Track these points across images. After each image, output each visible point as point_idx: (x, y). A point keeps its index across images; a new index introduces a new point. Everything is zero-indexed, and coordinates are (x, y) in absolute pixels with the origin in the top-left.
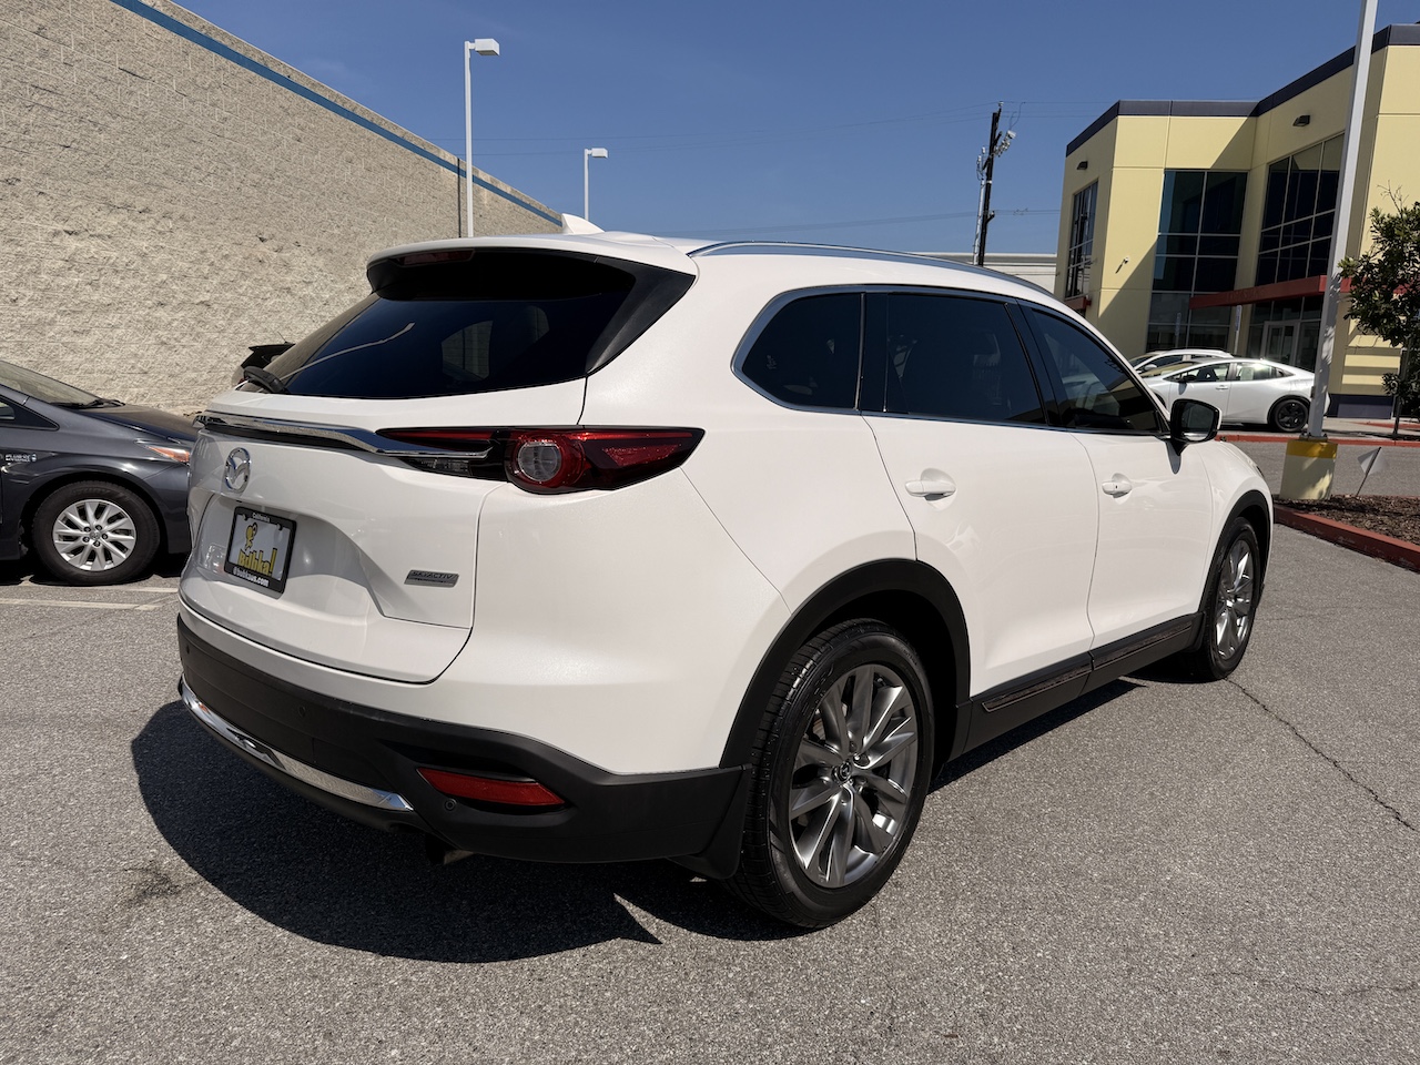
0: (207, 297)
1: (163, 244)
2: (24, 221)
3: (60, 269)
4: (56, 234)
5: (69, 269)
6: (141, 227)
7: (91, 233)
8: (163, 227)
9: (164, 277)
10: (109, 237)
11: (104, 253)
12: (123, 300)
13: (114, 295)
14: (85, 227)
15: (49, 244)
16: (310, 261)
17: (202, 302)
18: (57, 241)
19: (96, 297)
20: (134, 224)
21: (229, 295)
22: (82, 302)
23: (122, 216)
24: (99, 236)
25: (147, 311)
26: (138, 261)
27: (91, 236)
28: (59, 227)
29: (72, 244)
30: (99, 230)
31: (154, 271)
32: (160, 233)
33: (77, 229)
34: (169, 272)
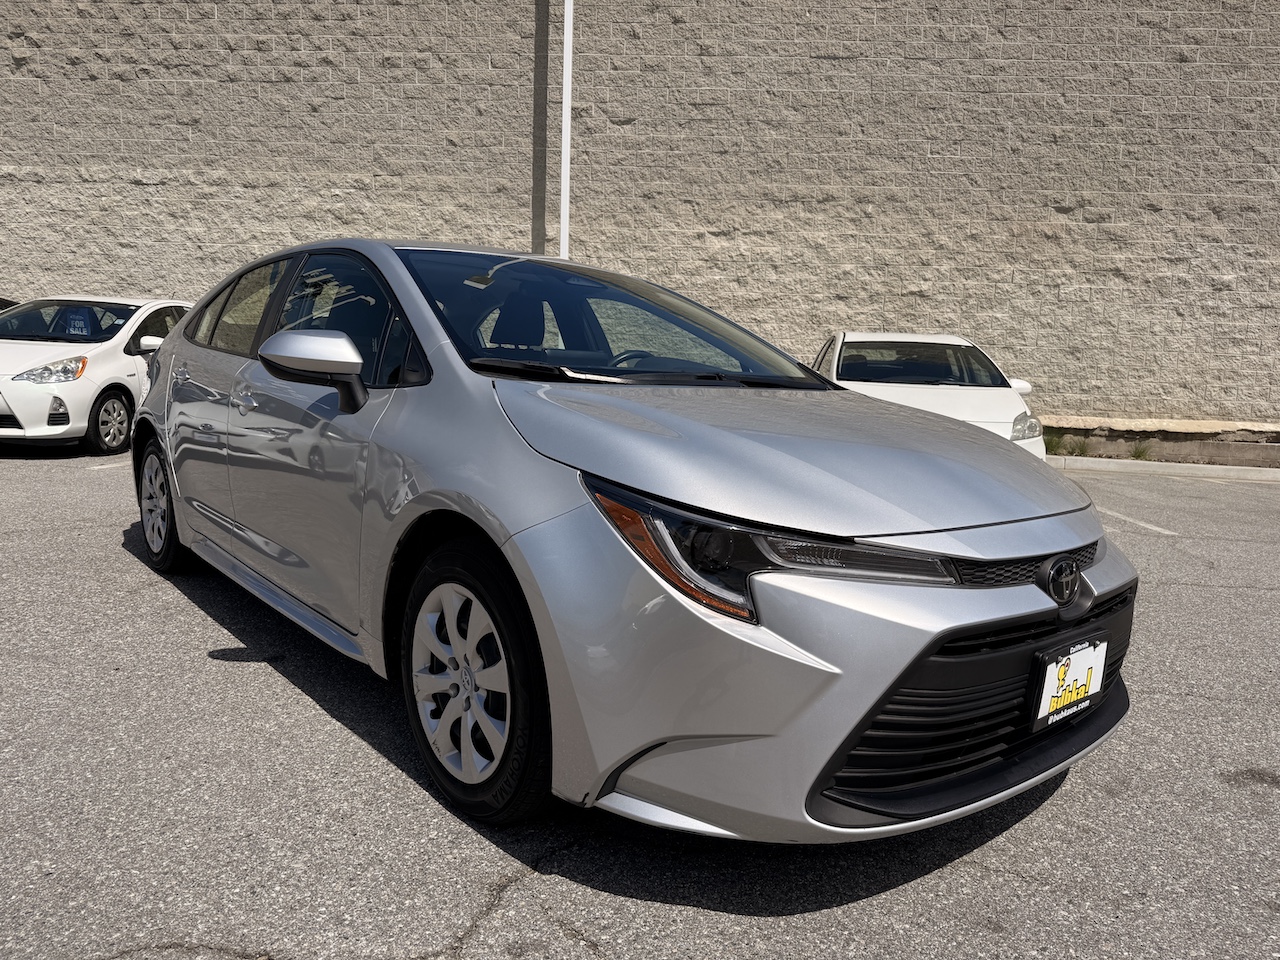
0: (925, 286)
1: (855, 232)
2: (661, 229)
3: (697, 269)
4: (700, 236)
5: (710, 268)
6: (820, 217)
7: (744, 231)
8: (856, 213)
9: (848, 267)
10: (769, 233)
11: (757, 250)
12: (778, 294)
13: (765, 290)
14: (737, 226)
15: (687, 246)
16: (1188, 226)
17: (912, 293)
18: (697, 243)
19: (741, 292)
20: (809, 215)
21: (971, 283)
22: (720, 298)
23: (792, 209)
24: (755, 233)
25: (816, 304)
26: (809, 254)
27: (745, 234)
28: (702, 229)
29: (716, 244)
30: (757, 227)
31: (835, 262)
32: (853, 220)
33: (725, 229)
34: (858, 262)
